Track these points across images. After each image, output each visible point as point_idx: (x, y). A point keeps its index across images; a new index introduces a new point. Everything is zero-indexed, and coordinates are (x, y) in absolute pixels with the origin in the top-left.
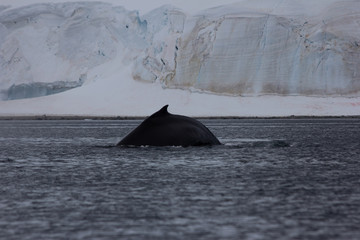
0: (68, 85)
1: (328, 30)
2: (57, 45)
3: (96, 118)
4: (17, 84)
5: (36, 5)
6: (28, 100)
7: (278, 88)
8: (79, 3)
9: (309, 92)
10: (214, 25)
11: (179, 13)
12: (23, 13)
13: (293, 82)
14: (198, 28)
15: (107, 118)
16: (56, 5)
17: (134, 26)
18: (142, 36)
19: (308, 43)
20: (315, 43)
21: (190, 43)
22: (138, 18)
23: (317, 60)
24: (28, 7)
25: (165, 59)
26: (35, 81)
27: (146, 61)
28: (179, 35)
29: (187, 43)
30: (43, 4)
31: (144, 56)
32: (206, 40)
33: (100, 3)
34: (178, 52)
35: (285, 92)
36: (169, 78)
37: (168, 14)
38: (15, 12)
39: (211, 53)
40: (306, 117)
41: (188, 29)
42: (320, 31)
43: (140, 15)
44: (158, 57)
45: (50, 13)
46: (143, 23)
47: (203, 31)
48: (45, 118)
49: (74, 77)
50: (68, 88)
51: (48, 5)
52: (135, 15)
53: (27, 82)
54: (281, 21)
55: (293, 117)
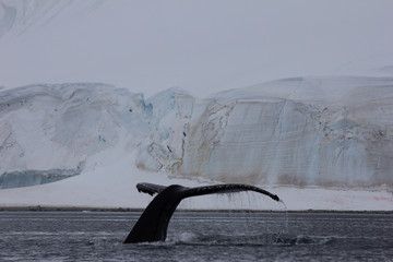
0: (65, 173)
1: (350, 117)
2: (53, 129)
3: (95, 210)
4: (9, 171)
5: (32, 86)
6: (22, 189)
7: (295, 180)
8: (79, 84)
9: (328, 184)
10: (225, 110)
11: (187, 96)
12: (17, 95)
13: (311, 173)
14: (208, 112)
15: (108, 210)
16: (54, 86)
17: (138, 110)
18: (147, 121)
19: (327, 131)
20: (336, 132)
21: (200, 129)
22: (143, 102)
23: (338, 149)
24: (24, 88)
25: (172, 146)
26: (30, 168)
27: (150, 148)
28: (187, 121)
29: (196, 128)
30: (40, 85)
31: (149, 143)
32: (217, 126)
33: (101, 84)
34: (186, 139)
35: (302, 184)
36: (176, 167)
37: (176, 97)
38: (8, 93)
39: (222, 140)
40: (325, 211)
41: (197, 113)
42: (341, 118)
43: (146, 98)
44: (165, 144)
45: (46, 94)
46: (148, 107)
47: (213, 116)
48: (40, 209)
49: (72, 164)
50: (65, 177)
51: (45, 86)
52: (140, 98)
53: (20, 170)
54: (299, 107)
55: (310, 211)
